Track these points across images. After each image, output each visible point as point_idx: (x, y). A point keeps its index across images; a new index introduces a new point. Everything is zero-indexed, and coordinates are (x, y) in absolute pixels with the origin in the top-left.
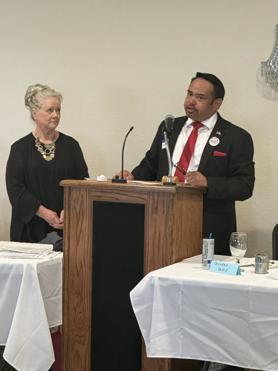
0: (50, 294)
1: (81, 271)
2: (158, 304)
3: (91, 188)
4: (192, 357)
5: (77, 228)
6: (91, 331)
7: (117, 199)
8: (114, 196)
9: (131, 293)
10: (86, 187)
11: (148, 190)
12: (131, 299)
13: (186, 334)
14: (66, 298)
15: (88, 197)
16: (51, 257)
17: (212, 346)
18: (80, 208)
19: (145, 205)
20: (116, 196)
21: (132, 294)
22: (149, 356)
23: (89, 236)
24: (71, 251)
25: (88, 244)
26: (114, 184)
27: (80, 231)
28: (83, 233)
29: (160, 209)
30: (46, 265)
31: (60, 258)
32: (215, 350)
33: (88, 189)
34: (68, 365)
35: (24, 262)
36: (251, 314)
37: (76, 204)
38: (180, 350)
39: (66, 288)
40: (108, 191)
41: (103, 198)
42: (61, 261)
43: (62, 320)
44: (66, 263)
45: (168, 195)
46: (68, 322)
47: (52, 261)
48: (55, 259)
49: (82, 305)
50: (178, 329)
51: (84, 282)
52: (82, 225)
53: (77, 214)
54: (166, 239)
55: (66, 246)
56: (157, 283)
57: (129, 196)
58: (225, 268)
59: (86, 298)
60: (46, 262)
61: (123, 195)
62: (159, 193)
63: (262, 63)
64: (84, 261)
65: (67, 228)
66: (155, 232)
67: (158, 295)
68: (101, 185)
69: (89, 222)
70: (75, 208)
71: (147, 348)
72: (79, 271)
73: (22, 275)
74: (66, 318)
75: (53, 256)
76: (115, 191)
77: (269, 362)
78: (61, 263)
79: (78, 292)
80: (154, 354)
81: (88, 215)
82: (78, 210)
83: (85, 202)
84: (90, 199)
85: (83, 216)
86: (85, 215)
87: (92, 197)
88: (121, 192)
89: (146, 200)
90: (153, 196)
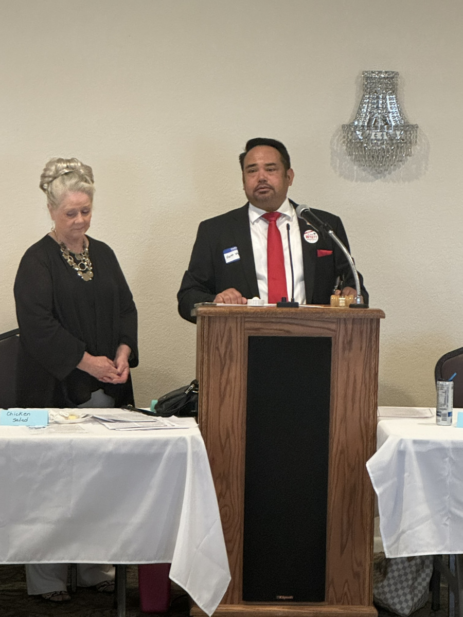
1: (228, 442)
3: (245, 318)
5: (221, 379)
6: (243, 531)
7: (288, 332)
8: (282, 328)
9: (368, 463)
12: (371, 475)
13: (456, 519)
15: (239, 332)
18: (226, 347)
19: (332, 339)
20: (286, 327)
21: (370, 465)
23: (241, 389)
25: (239, 401)
26: (279, 310)
27: (227, 384)
28: (231, 387)
29: (356, 344)
33: (239, 320)
37: (219, 342)
38: (448, 543)
41: (265, 331)
45: (369, 322)
49: (228, 493)
50: (443, 512)
51: (232, 460)
52: (229, 373)
53: (220, 356)
55: (204, 407)
56: (411, 449)
57: (307, 326)
61: (297, 325)
64: (233, 428)
65: (205, 378)
66: (348, 377)
69: (241, 369)
70: (217, 348)
72: (223, 442)
76: (284, 320)
79: (222, 475)
81: (239, 358)
82: (222, 351)
83: (234, 340)
84: (243, 333)
85: (231, 360)
86: (235, 359)
87: (246, 331)
88: (293, 321)
89: (334, 331)
90: (345, 324)
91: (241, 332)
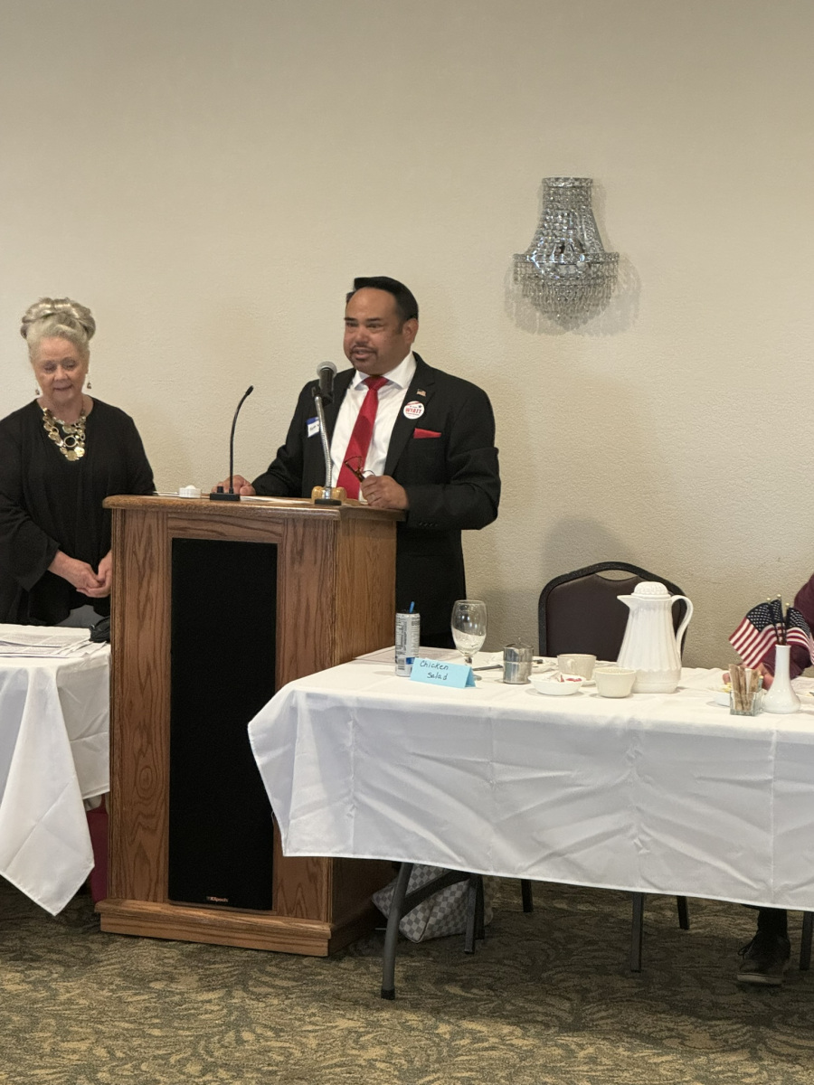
0: (83, 731)
1: (148, 682)
2: (307, 748)
3: (168, 512)
4: (373, 854)
5: (139, 595)
6: (168, 805)
7: (221, 534)
8: (215, 528)
9: (250, 725)
10: (157, 510)
11: (284, 514)
12: (251, 738)
13: (362, 808)
14: (117, 738)
15: (160, 532)
16: (86, 654)
17: (417, 832)
18: (146, 552)
19: (278, 546)
20: (220, 528)
21: (252, 726)
22: (288, 852)
23: (163, 611)
24: (128, 641)
25: (162, 627)
26: (214, 503)
27: (147, 601)
28: (152, 605)
29: (308, 554)
30: (76, 669)
31: (103, 656)
32: (423, 840)
33: (160, 515)
34: (123, 874)
35: (31, 665)
36: (496, 766)
37: (137, 544)
38: (351, 842)
39: (117, 717)
40: (204, 517)
41: (191, 531)
42: (107, 663)
43: (108, 784)
44: (116, 667)
45: (325, 525)
46: (121, 787)
47: (88, 661)
48: (94, 659)
49: (150, 751)
50: (346, 799)
51: (154, 706)
52: (149, 587)
53: (138, 561)
54: (322, 614)
55: (117, 631)
56: (303, 705)
57: (245, 527)
58: (443, 673)
59: (158, 736)
60: (74, 665)
61: (232, 525)
62: (305, 520)
63: (516, 256)
64: (154, 662)
65: (118, 594)
66: (299, 601)
67: (305, 729)
68: (187, 505)
69: (163, 582)
70: (135, 553)
71: (283, 838)
72: (143, 681)
73: (25, 693)
74: (117, 778)
75: (89, 652)
76: (217, 518)
77: (533, 862)
78: (106, 666)
79: (142, 724)
80: (297, 850)
81: (161, 567)
82: (141, 557)
83: (154, 541)
84: (165, 533)
85: (151, 569)
86: (156, 568)
87: (169, 531)
88: (229, 520)
89: (280, 535)
90: (295, 527)
91: (163, 531)
